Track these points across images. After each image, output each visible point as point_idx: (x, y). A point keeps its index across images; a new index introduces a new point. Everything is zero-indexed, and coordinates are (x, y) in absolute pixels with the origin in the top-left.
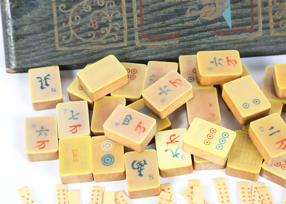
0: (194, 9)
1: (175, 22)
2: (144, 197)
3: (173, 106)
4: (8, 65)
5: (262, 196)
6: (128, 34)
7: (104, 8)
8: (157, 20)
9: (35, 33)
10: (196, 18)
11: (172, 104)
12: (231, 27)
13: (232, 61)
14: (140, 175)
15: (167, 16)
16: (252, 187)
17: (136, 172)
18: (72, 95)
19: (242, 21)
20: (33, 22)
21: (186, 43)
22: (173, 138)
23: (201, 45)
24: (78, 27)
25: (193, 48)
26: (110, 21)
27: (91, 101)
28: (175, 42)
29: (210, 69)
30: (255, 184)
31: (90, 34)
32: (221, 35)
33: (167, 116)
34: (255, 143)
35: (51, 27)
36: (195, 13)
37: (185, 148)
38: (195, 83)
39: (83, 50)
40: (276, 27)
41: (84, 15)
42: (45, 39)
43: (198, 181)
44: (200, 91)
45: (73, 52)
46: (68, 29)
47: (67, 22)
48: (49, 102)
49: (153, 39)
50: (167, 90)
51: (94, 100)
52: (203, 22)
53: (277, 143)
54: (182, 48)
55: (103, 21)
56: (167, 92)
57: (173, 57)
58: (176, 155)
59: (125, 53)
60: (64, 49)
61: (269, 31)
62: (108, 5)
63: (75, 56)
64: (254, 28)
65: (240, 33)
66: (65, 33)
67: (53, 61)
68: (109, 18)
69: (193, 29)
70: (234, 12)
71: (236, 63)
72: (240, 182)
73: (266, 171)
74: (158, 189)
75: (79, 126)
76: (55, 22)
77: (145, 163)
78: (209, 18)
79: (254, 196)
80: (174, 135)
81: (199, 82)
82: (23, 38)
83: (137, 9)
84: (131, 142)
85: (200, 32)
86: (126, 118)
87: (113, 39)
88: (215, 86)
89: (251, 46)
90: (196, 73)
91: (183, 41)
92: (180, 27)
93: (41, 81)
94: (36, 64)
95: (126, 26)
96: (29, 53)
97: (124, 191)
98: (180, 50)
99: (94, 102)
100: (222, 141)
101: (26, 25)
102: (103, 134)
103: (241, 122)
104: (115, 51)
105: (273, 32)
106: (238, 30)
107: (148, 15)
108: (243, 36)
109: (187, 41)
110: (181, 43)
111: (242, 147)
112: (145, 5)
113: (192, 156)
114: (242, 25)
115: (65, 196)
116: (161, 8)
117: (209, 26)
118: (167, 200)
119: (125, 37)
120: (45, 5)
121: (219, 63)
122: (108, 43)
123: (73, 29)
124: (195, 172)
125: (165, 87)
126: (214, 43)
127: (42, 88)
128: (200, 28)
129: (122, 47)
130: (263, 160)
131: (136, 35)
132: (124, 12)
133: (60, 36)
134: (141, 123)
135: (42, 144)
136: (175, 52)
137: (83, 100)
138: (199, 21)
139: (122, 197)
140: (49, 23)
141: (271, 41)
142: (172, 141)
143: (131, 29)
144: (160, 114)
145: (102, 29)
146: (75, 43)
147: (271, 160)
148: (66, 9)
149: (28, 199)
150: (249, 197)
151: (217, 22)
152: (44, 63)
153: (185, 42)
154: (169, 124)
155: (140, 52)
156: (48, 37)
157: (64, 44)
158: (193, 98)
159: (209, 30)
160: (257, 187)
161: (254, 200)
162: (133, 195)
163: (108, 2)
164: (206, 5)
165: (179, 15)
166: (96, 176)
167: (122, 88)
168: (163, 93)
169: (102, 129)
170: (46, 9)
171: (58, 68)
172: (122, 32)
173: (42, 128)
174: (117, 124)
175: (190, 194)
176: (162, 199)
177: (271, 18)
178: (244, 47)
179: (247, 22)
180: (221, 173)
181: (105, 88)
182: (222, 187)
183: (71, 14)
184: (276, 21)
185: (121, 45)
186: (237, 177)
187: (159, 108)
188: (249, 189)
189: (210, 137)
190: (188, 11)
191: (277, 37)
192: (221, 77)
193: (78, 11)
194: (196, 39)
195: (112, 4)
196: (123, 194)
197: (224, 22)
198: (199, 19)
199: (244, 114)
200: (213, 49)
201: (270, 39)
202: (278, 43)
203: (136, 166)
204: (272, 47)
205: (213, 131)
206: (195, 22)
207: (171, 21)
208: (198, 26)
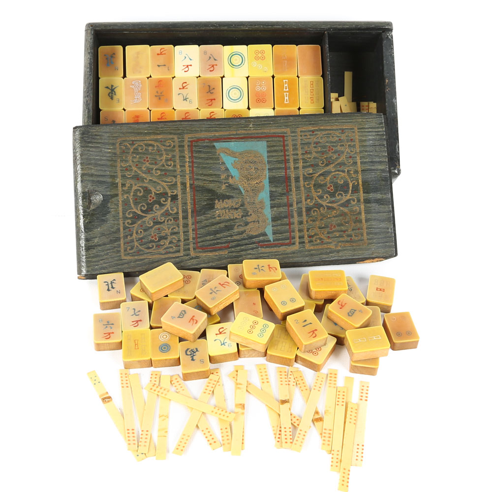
0: (241, 225)
1: (225, 236)
2: (196, 379)
3: (222, 304)
4: (79, 272)
5: (296, 378)
6: (184, 245)
7: (164, 224)
8: (209, 234)
9: (104, 244)
10: (242, 233)
11: (221, 302)
12: (272, 241)
13: (273, 268)
14: (193, 360)
15: (217, 230)
16: (288, 371)
17: (189, 358)
18: (134, 296)
19: (282, 236)
20: (103, 235)
21: (234, 254)
22: (221, 330)
24: (141, 239)
25: (239, 259)
26: (169, 234)
27: (150, 301)
28: (224, 253)
29: (254, 274)
30: (290, 369)
31: (152, 245)
32: (263, 248)
33: (217, 313)
34: (291, 333)
35: (118, 239)
36: (242, 229)
37: (232, 337)
38: (241, 286)
39: (145, 259)
40: (310, 242)
41: (147, 229)
42: (112, 249)
43: (242, 367)
44: (245, 293)
45: (137, 260)
46: (132, 241)
47: (131, 235)
48: (114, 302)
49: (206, 250)
50: (217, 291)
51: (154, 300)
52: (249, 236)
53: (309, 333)
54: (231, 258)
55: (163, 234)
57: (223, 266)
58: (224, 344)
59: (182, 262)
60: (128, 258)
61: (304, 245)
62: (168, 221)
63: (138, 264)
64: (292, 242)
65: (280, 246)
66: (129, 244)
67: (119, 268)
68: (168, 232)
69: (240, 242)
70: (275, 228)
71: (276, 269)
72: (279, 367)
73: (300, 357)
74: (207, 371)
75: (140, 321)
76: (122, 235)
77: (197, 350)
78: (254, 233)
79: (290, 378)
80: (223, 328)
81: (244, 286)
82: (94, 248)
83: (192, 225)
84: (185, 331)
85: (246, 244)
86: (181, 313)
87: (171, 250)
88: (258, 289)
89: (290, 257)
90: (242, 278)
91: (231, 252)
92: (228, 241)
93: (108, 285)
94: (104, 271)
95: (182, 238)
96: (98, 261)
97: (178, 375)
98: (229, 260)
99: (153, 302)
100: (263, 331)
101: (96, 237)
102: (161, 327)
103: (279, 317)
104: (173, 260)
105: (308, 246)
106: (278, 244)
107: (201, 230)
108: (282, 248)
109: (235, 252)
110: (230, 254)
111: (280, 337)
112: (200, 222)
113: (238, 344)
114: (282, 239)
115: (127, 379)
116: (213, 224)
117: (254, 239)
118: (215, 381)
119: (182, 248)
120: (114, 221)
121: (262, 270)
122: (167, 253)
123: (137, 241)
124: (240, 359)
125: (215, 288)
126: (259, 254)
127: (108, 290)
128: (246, 241)
129: (178, 257)
130: (298, 348)
131: (191, 246)
132: (181, 227)
133: (126, 246)
134: (194, 316)
135: (108, 335)
136: (224, 261)
137: (143, 300)
138: (245, 235)
139: (176, 379)
140: (116, 235)
141: (306, 253)
142: (220, 333)
143: (187, 241)
144: (211, 310)
145: (161, 241)
146: (138, 253)
147: (303, 346)
148: (131, 224)
149: (95, 380)
150: (286, 378)
151: (260, 237)
152: (111, 270)
154: (219, 319)
155: (194, 261)
156: (115, 247)
157: (128, 254)
158: (239, 298)
159: (254, 243)
160: (292, 371)
161: (289, 381)
162: (187, 377)
163: (168, 219)
164: (251, 222)
165: (228, 230)
166: (154, 361)
167: (178, 291)
169: (160, 322)
170: (114, 224)
171: (122, 274)
172: (178, 244)
173: (108, 322)
174: (173, 318)
175: (235, 376)
176: (211, 380)
177: (306, 234)
178: (284, 258)
179: (286, 237)
180: (262, 360)
181: (163, 288)
182: (263, 371)
183: (135, 229)
184: (310, 237)
185: (177, 255)
186: (276, 363)
187: (210, 305)
188: (285, 372)
189: (252, 327)
190: (236, 227)
191: (311, 250)
192: (264, 280)
193: (142, 226)
194: (242, 250)
195: (171, 220)
196: (177, 377)
197: (266, 237)
199: (282, 310)
201: (305, 252)
202: (312, 255)
203: (189, 353)
204: (307, 258)
205: (256, 323)
206: (242, 236)
207: (222, 235)
208: (245, 239)
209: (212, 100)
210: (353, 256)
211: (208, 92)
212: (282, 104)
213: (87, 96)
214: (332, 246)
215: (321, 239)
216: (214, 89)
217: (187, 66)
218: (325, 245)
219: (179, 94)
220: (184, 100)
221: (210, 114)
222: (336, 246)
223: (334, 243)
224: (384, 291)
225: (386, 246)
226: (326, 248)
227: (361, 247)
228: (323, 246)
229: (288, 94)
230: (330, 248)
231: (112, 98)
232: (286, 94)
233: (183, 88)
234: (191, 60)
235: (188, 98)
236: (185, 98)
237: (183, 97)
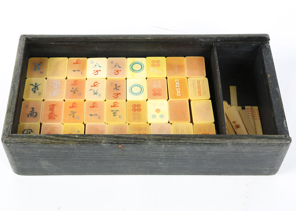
209: (117, 94)
211: (114, 89)
212: (175, 97)
216: (120, 86)
217: (97, 71)
219: (90, 90)
220: (94, 94)
221: (114, 104)
229: (179, 89)
231: (35, 92)
232: (178, 90)
233: (95, 86)
234: (100, 67)
235: (98, 93)
236: (95, 93)
237: (94, 92)
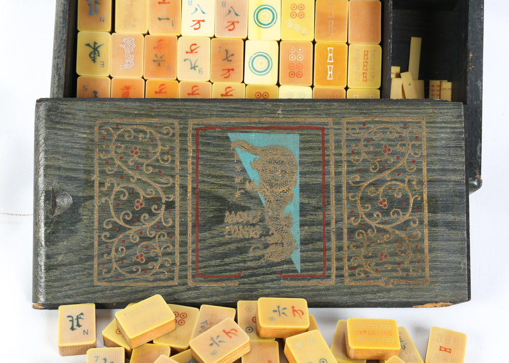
0: (259, 248)
1: (235, 261)
3: (225, 360)
4: (35, 299)
6: (180, 271)
7: (154, 240)
8: (215, 257)
9: (71, 264)
10: (260, 258)
11: (223, 359)
12: (299, 272)
13: (298, 311)
15: (226, 253)
18: (107, 339)
19: (313, 265)
20: (70, 250)
21: (247, 287)
23: (264, 290)
24: (122, 259)
25: (254, 293)
26: (160, 254)
27: (128, 348)
28: (234, 284)
29: (272, 319)
31: (136, 269)
32: (287, 280)
35: (90, 258)
36: (259, 253)
38: (254, 334)
39: (126, 287)
40: (351, 275)
41: (130, 246)
42: (82, 271)
44: (260, 344)
45: (114, 288)
46: (110, 261)
47: (109, 253)
48: (79, 346)
49: (209, 279)
50: (220, 341)
51: (133, 347)
52: (268, 263)
54: (242, 292)
55: (152, 254)
56: (219, 344)
57: (231, 302)
59: (175, 293)
60: (104, 284)
61: (343, 280)
62: (159, 237)
63: (115, 293)
64: (326, 274)
65: (310, 279)
66: (106, 266)
67: (89, 297)
68: (159, 251)
69: (256, 270)
70: (305, 254)
71: (303, 314)
76: (96, 253)
78: (275, 260)
81: (258, 334)
82: (56, 269)
83: (192, 243)
85: (264, 274)
87: (162, 276)
88: (277, 339)
89: (322, 295)
90: (255, 322)
91: (243, 284)
92: (240, 268)
93: (72, 321)
94: (69, 300)
95: (178, 261)
96: (62, 286)
98: (240, 294)
99: (132, 350)
101: (60, 254)
104: (164, 290)
105: (347, 281)
106: (308, 276)
107: (205, 251)
108: (313, 282)
109: (249, 284)
110: (242, 286)
112: (202, 240)
114: (313, 270)
116: (221, 244)
117: (275, 268)
119: (176, 274)
120: (86, 232)
121: (283, 313)
122: (156, 280)
123: (116, 261)
125: (218, 337)
126: (279, 288)
127: (72, 329)
128: (264, 270)
129: (171, 286)
131: (190, 273)
132: (177, 246)
133: (100, 268)
136: (233, 295)
137: (120, 346)
138: (263, 262)
140: (88, 252)
141: (345, 290)
143: (184, 266)
145: (150, 264)
146: (117, 278)
148: (110, 238)
151: (284, 264)
152: (78, 299)
153: (245, 285)
155: (192, 294)
156: (85, 269)
157: (104, 279)
158: (249, 352)
159: (274, 273)
163: (160, 233)
164: (273, 244)
165: (241, 254)
167: (167, 335)
168: (215, 345)
170: (86, 237)
171: (94, 305)
172: (172, 269)
177: (346, 264)
178: (314, 296)
179: (318, 267)
181: (146, 333)
183: (115, 245)
184: (351, 268)
185: (170, 283)
190: (251, 250)
191: (352, 287)
192: (285, 329)
193: (123, 241)
194: (258, 282)
195: (164, 236)
197: (292, 265)
198: (264, 259)
200: (277, 295)
201: (344, 288)
202: (353, 294)
204: (346, 297)
206: (259, 263)
207: (231, 259)
208: (262, 267)
209: (229, 70)
210: (410, 298)
211: (224, 60)
212: (324, 81)
213: (58, 57)
214: (381, 283)
215: (366, 272)
216: (233, 55)
217: (199, 22)
218: (372, 281)
219: (185, 60)
220: (192, 68)
221: (226, 90)
222: (387, 283)
223: (383, 279)
224: (450, 352)
225: (455, 287)
226: (372, 286)
227: (421, 286)
228: (369, 282)
229: (332, 66)
230: (379, 286)
231: (94, 60)
232: (330, 68)
233: (192, 51)
234: (204, 13)
235: (197, 66)
236: (193, 66)
237: (191, 64)
